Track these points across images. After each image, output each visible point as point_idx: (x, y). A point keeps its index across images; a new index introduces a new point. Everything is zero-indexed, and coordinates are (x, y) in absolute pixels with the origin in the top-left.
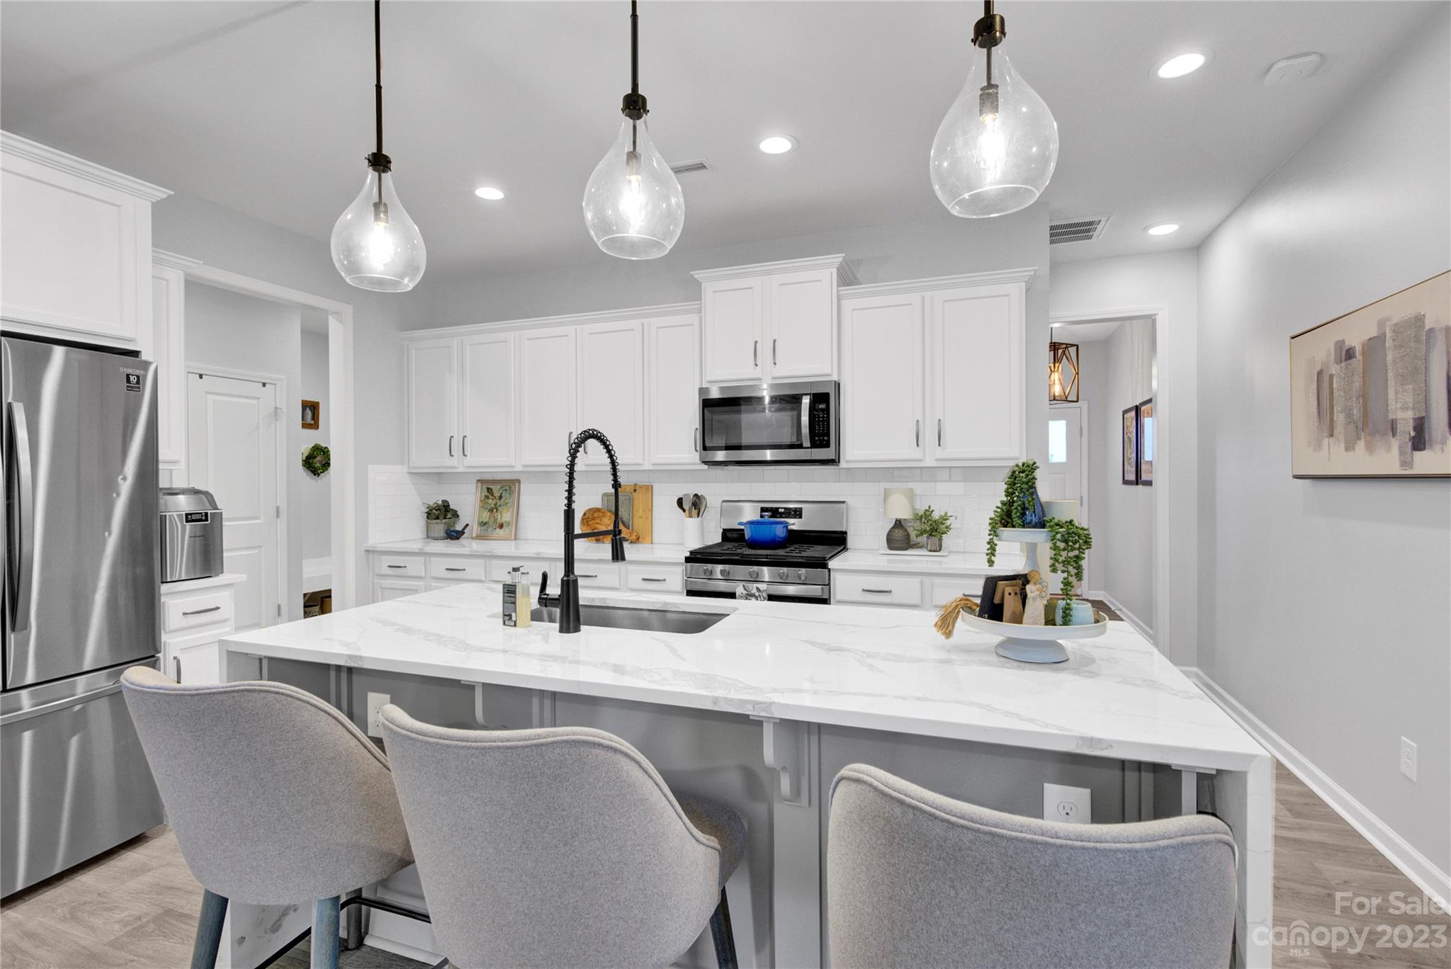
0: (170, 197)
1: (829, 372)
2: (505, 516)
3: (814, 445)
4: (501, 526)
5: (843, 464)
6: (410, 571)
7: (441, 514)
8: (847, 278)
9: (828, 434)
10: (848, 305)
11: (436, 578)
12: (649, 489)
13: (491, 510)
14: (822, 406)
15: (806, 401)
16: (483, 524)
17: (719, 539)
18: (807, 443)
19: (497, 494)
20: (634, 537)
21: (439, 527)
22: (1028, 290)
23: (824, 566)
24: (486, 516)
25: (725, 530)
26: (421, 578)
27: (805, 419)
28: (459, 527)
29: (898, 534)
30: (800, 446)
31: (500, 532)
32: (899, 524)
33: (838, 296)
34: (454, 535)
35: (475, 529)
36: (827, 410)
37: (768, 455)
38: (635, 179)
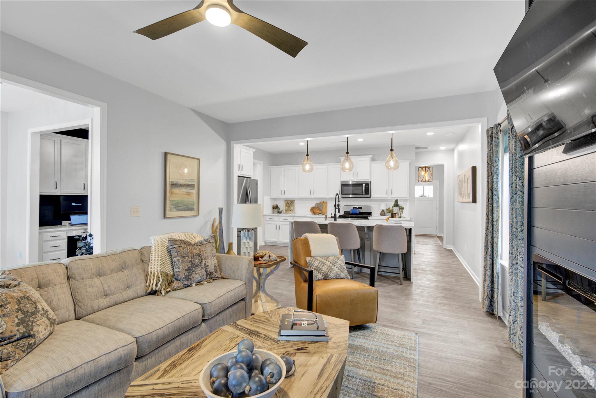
0: (255, 151)
1: (368, 179)
2: (292, 208)
3: (365, 194)
4: (291, 211)
5: (371, 198)
6: (274, 220)
7: (276, 207)
8: (373, 160)
9: (368, 192)
10: (373, 165)
11: (280, 221)
12: (326, 203)
13: (288, 207)
14: (367, 186)
15: (364, 185)
16: (286, 210)
17: (343, 214)
18: (364, 193)
19: (289, 203)
20: (323, 213)
21: (276, 211)
22: (410, 164)
23: (368, 218)
24: (287, 208)
25: (344, 212)
26: (277, 221)
27: (364, 188)
28: (280, 211)
29: (383, 213)
30: (363, 194)
31: (291, 212)
32: (383, 211)
33: (371, 164)
34: (280, 213)
35: (284, 211)
36: (368, 187)
37: (351, 196)
38: (347, 162)
